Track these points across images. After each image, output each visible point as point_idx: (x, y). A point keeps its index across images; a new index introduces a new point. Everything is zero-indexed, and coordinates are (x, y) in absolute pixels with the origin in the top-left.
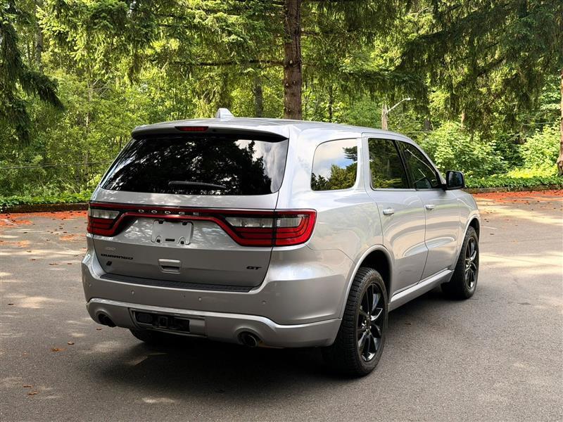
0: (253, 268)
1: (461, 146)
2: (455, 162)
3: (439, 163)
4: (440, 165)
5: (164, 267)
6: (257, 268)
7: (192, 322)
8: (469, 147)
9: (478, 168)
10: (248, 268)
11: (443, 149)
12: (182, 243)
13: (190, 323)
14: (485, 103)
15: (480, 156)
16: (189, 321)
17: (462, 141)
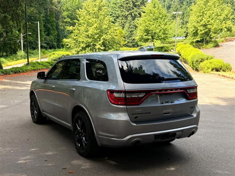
6: (193, 107)
7: (177, 133)
12: (172, 102)
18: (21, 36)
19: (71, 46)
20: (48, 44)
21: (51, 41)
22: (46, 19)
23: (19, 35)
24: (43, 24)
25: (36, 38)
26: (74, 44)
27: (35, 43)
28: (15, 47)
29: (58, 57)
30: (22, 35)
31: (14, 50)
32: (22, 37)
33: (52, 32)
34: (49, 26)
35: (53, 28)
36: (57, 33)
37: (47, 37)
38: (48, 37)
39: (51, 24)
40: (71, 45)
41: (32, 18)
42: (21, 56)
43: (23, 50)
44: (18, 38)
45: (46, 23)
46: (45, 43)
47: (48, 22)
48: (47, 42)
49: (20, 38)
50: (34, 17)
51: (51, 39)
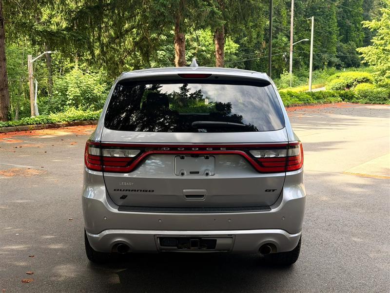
0: (270, 191)
1: (85, 87)
2: (82, 98)
3: (70, 99)
4: (71, 101)
5: (187, 196)
6: (273, 190)
7: (219, 241)
8: (90, 88)
9: (97, 102)
10: (266, 191)
11: (73, 89)
12: (207, 174)
13: (217, 242)
14: (120, 58)
15: (98, 94)
16: (216, 240)
17: (85, 84)
18: (289, 47)
19: (370, 61)
20: (343, 58)
21: (350, 53)
22: (345, 11)
23: (286, 44)
24: (336, 21)
25: (321, 48)
26: (376, 56)
27: (319, 57)
28: (280, 67)
29: (346, 82)
30: (292, 44)
31: (277, 71)
32: (292, 47)
33: (354, 34)
34: (349, 22)
35: (356, 27)
36: (364, 36)
37: (342, 44)
38: (344, 46)
39: (354, 20)
40: (370, 59)
41: (318, 10)
42: (288, 82)
43: (293, 72)
44: (285, 49)
45: (343, 17)
46: (337, 57)
47: (347, 16)
48: (342, 54)
49: (288, 48)
50: (320, 8)
51: (350, 48)
